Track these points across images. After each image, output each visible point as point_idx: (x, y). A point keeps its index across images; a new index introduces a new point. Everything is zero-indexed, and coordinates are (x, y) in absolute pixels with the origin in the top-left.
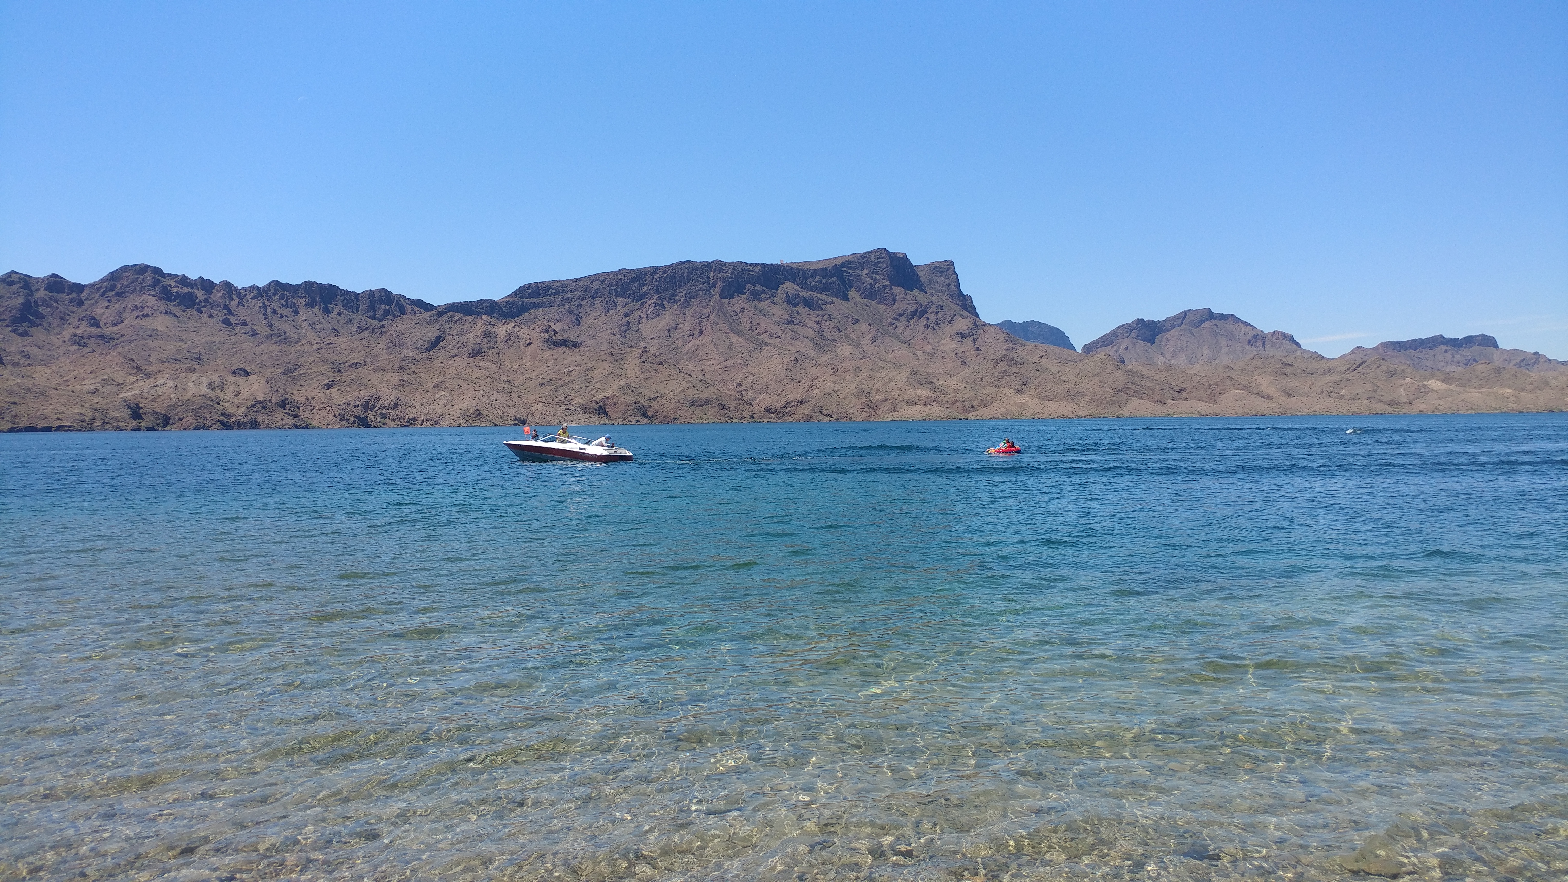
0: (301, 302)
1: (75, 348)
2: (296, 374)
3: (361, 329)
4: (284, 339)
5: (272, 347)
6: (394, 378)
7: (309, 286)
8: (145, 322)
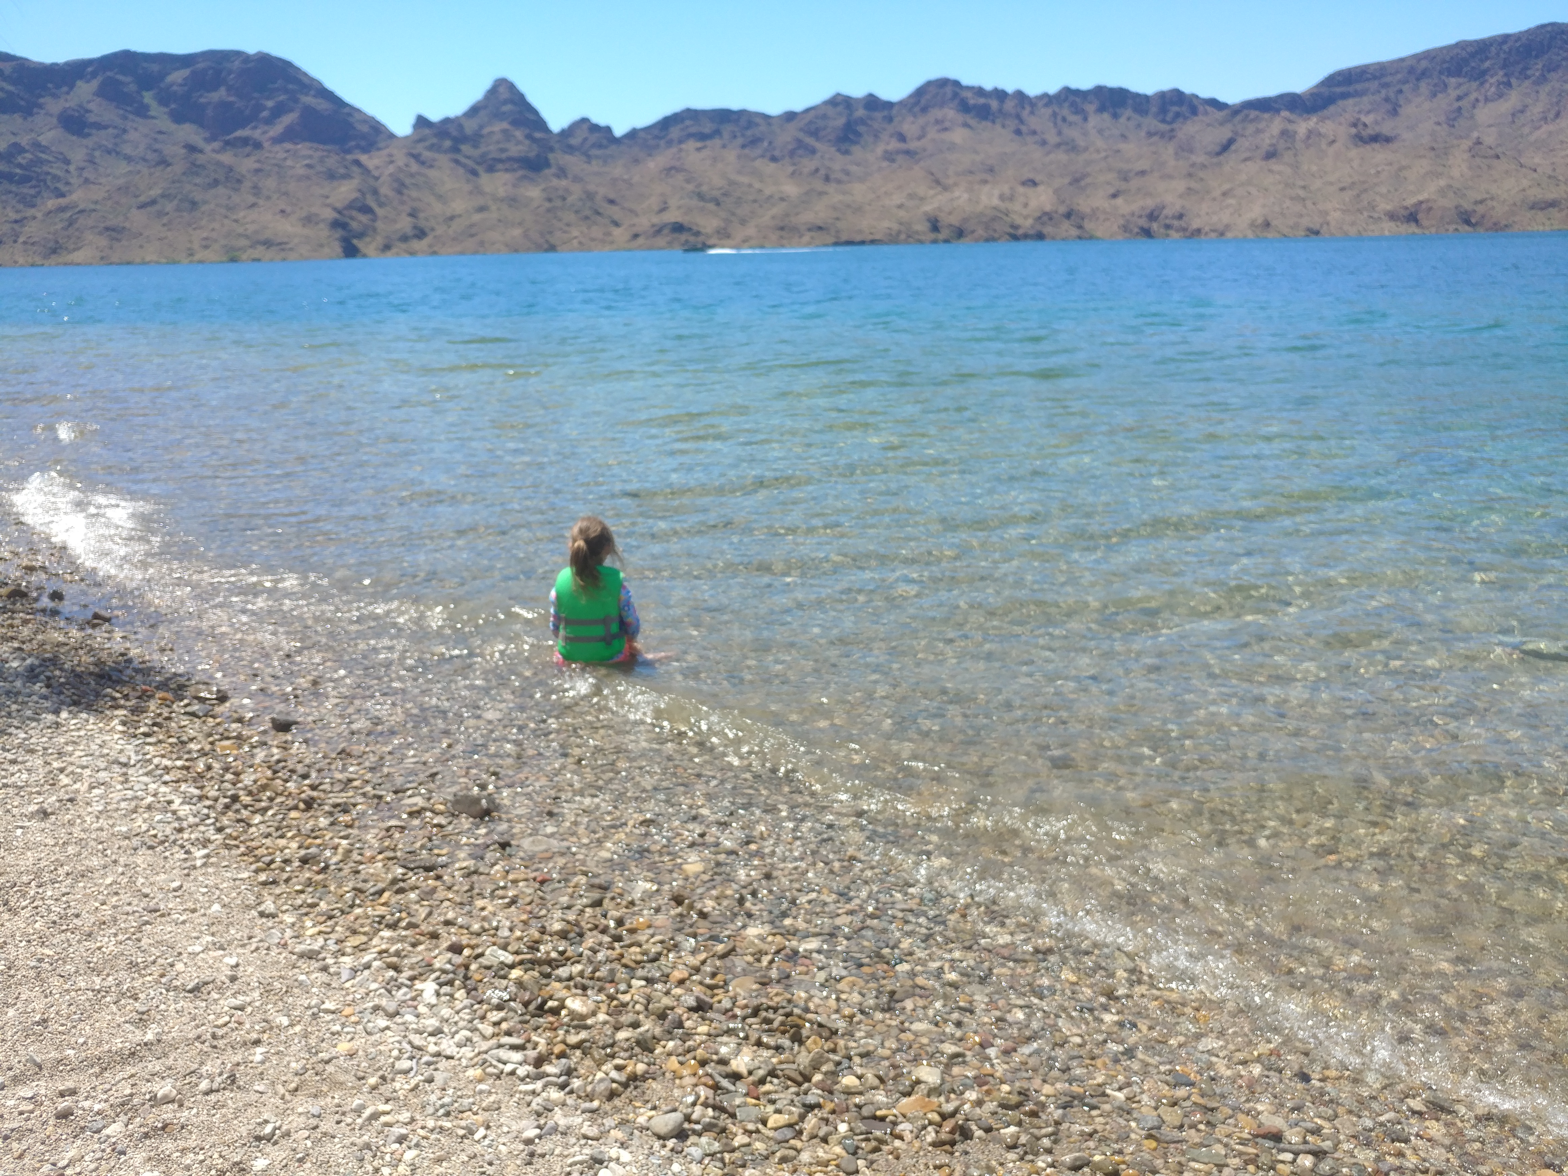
0: (1090, 108)
1: (885, 164)
2: (1083, 183)
3: (1150, 134)
4: (1072, 147)
5: (1061, 156)
6: (1180, 185)
7: (1099, 91)
8: (946, 136)
